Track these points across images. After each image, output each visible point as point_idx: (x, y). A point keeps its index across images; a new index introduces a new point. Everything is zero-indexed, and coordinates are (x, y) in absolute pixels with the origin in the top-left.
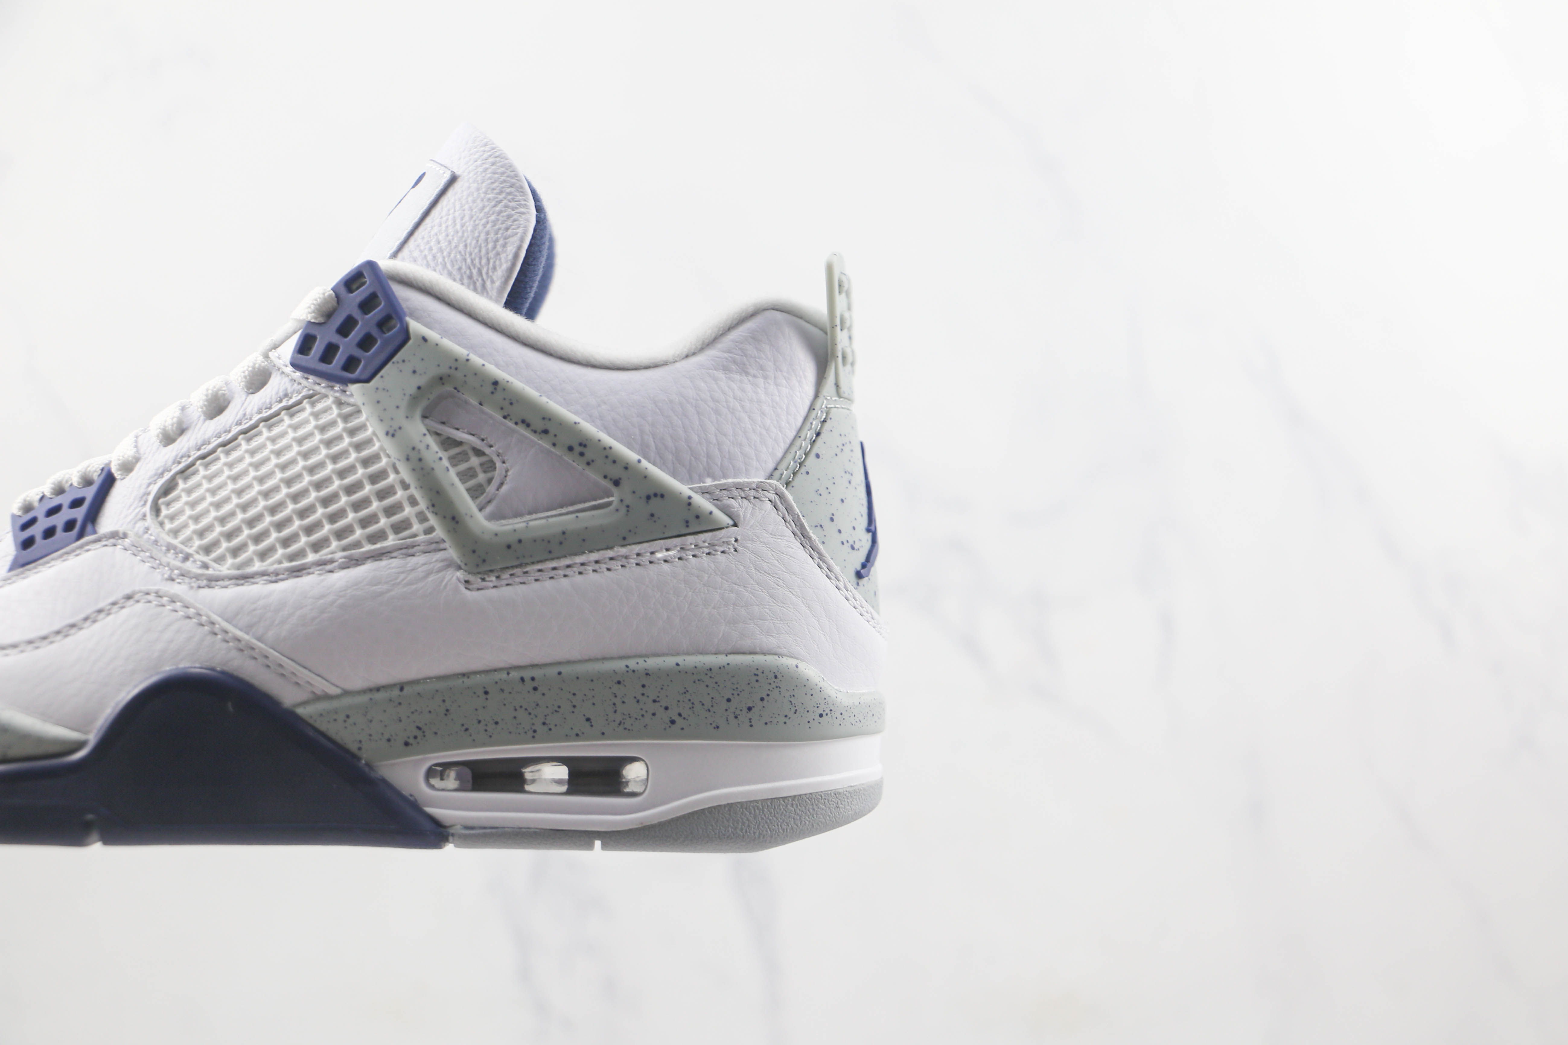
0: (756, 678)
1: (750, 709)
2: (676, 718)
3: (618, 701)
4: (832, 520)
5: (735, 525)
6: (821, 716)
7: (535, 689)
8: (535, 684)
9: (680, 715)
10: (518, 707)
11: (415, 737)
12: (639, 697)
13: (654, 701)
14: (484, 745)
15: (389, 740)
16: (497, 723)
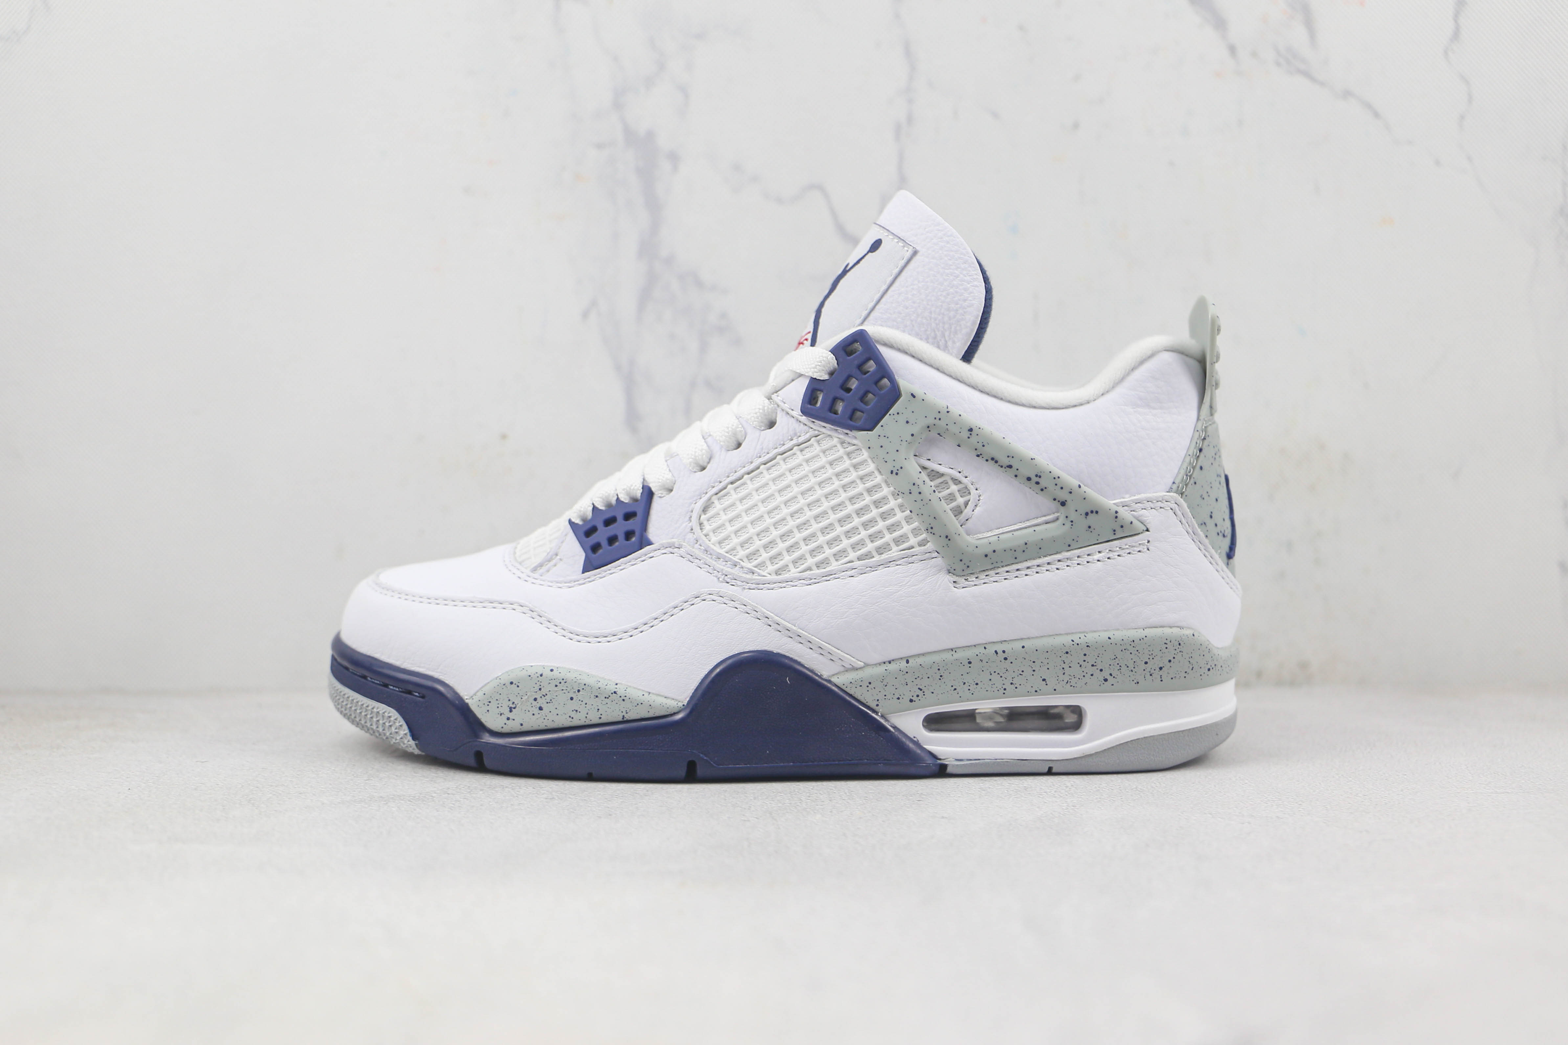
0: (1166, 646)
1: (1161, 668)
2: (1108, 677)
3: (1066, 666)
4: (1211, 517)
5: (1148, 530)
6: (1209, 670)
7: (1006, 659)
8: (1005, 655)
9: (1111, 675)
10: (992, 673)
11: (918, 696)
12: (1082, 663)
13: (1093, 665)
14: (968, 700)
15: (898, 698)
16: (977, 684)
